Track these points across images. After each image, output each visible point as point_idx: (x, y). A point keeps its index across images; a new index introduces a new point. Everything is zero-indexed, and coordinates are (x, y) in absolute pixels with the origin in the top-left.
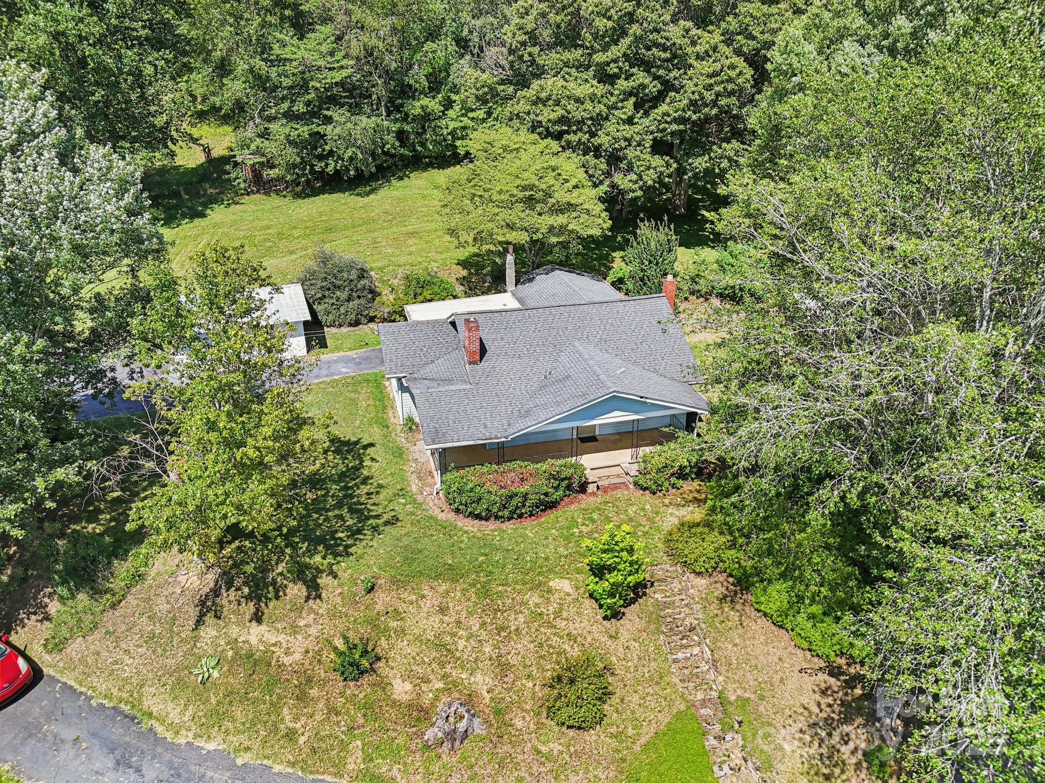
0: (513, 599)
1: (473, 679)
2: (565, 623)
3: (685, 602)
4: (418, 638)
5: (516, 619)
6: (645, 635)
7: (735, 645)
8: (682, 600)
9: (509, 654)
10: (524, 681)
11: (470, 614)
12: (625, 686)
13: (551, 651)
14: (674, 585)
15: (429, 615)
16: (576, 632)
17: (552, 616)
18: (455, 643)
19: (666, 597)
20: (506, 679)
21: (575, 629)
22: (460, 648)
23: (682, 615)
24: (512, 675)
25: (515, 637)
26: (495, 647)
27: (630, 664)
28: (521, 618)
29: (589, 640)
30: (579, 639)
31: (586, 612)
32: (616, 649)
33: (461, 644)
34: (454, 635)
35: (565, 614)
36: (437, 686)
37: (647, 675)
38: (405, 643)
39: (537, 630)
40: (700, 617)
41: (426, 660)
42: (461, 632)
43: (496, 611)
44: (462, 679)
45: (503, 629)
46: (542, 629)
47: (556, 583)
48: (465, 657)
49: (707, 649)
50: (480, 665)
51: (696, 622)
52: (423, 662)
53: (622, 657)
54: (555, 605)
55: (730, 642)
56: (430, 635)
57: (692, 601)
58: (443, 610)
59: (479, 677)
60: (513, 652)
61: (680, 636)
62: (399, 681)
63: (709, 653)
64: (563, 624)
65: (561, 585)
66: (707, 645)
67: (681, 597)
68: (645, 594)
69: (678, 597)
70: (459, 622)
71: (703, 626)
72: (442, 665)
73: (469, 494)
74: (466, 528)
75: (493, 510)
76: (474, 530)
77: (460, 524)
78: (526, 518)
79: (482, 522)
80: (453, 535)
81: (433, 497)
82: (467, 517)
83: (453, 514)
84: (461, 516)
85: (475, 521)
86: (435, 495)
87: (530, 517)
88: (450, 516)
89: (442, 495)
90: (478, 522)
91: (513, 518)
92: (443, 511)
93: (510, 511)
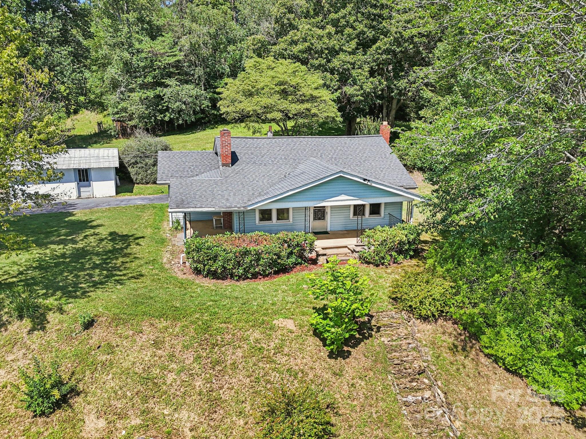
0: (233, 335)
1: (176, 415)
2: (286, 358)
3: (413, 345)
4: (126, 372)
5: (233, 353)
6: (372, 373)
7: (469, 389)
8: (410, 344)
9: (221, 388)
10: (234, 418)
11: (186, 347)
12: (350, 426)
13: (269, 386)
14: (400, 330)
15: (142, 348)
16: (297, 368)
17: (273, 351)
18: (163, 377)
19: (393, 340)
20: (214, 416)
21: (297, 365)
22: (169, 382)
23: (410, 358)
24: (221, 412)
25: (230, 372)
26: (208, 381)
27: (355, 403)
28: (239, 353)
29: (311, 376)
30: (300, 375)
31: (309, 348)
32: (340, 387)
33: (170, 377)
34: (164, 368)
35: (286, 350)
36: (133, 423)
37: (375, 416)
38: (111, 376)
39: (255, 365)
40: (429, 359)
41: (129, 394)
42: (174, 366)
43: (214, 345)
44: (164, 416)
45: (218, 363)
46: (261, 364)
47: (279, 322)
48: (173, 391)
49: (440, 392)
50: (188, 400)
51: (425, 364)
52: (125, 396)
53: (346, 395)
54: (277, 341)
55: (463, 386)
56: (139, 369)
57: (419, 344)
58: (157, 344)
59: (184, 414)
60: (226, 387)
61: (409, 379)
62: (93, 417)
63: (442, 395)
64: (284, 360)
65: (284, 323)
66: (439, 387)
67: (408, 341)
68: (371, 336)
69: (404, 342)
70: (172, 356)
71: (433, 368)
72: (145, 400)
73: (206, 251)
74: (202, 284)
75: (228, 267)
76: (210, 286)
77: (197, 282)
78: (260, 279)
79: (219, 281)
80: (188, 288)
81: (179, 265)
82: (205, 277)
83: (194, 275)
84: (201, 277)
85: (212, 280)
86: (181, 264)
87: (264, 278)
88: (190, 277)
89: (187, 264)
90: (215, 281)
91: (248, 278)
92: (185, 274)
93: (244, 269)
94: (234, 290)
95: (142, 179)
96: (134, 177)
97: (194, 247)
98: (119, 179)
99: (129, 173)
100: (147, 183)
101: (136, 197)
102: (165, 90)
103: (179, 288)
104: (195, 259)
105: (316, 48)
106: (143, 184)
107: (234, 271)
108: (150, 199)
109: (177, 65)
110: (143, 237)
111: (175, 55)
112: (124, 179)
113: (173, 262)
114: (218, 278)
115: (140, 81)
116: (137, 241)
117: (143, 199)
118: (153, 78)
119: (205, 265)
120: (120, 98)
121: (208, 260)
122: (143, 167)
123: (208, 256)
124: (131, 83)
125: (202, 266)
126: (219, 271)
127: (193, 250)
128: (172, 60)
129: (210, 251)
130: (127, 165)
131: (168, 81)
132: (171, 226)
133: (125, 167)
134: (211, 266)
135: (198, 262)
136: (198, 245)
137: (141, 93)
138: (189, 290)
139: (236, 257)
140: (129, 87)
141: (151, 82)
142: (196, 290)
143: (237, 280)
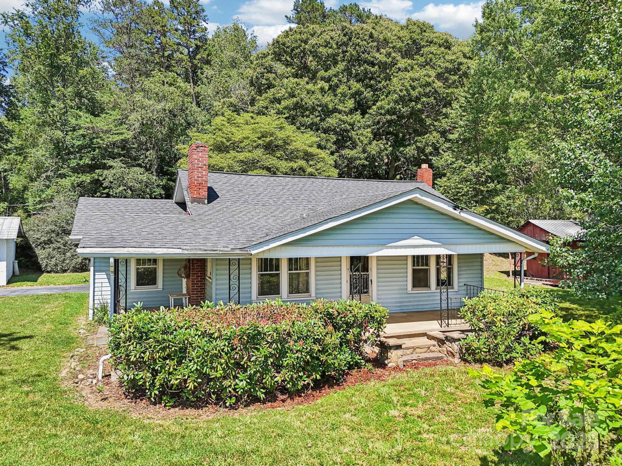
73: (160, 337)
74: (146, 422)
75: (213, 374)
76: (166, 423)
77: (135, 416)
78: (283, 401)
79: (188, 411)
80: (110, 433)
81: (95, 381)
82: (155, 404)
83: (126, 401)
84: (143, 403)
85: (172, 410)
86: (100, 378)
87: (292, 399)
88: (118, 404)
89: (114, 378)
90: (177, 412)
91: (257, 400)
92: (105, 399)
93: (250, 377)
94: (230, 433)
95: (56, 265)
96: (43, 263)
97: (132, 330)
98: (19, 267)
99: (36, 257)
100: (65, 271)
101: (40, 287)
102: (106, 172)
103: (86, 433)
104: (133, 359)
105: (306, 104)
106: (57, 272)
107: (226, 383)
108: (63, 289)
109: (124, 144)
110: (31, 337)
111: (122, 134)
112: (27, 267)
113: (81, 376)
114: (185, 404)
115: (73, 163)
116: (13, 343)
117: (51, 289)
118: (92, 160)
119: (155, 373)
120: (45, 185)
121: (165, 359)
122: (59, 248)
123: (164, 349)
124: (62, 167)
125: (149, 375)
126: (191, 386)
127: (129, 339)
128: (117, 138)
129: (170, 337)
130: (33, 246)
131: (110, 162)
132: (91, 319)
133: (30, 248)
134: (170, 374)
135: (139, 364)
136: (141, 324)
137: (74, 178)
138: (112, 439)
139: (232, 350)
140: (59, 172)
141: (88, 164)
142: (130, 438)
143: (232, 407)
